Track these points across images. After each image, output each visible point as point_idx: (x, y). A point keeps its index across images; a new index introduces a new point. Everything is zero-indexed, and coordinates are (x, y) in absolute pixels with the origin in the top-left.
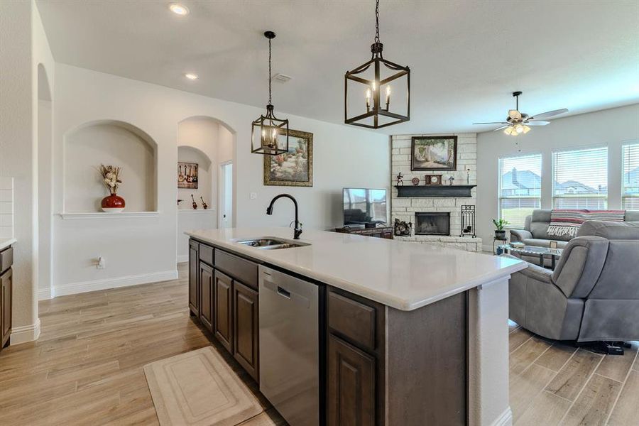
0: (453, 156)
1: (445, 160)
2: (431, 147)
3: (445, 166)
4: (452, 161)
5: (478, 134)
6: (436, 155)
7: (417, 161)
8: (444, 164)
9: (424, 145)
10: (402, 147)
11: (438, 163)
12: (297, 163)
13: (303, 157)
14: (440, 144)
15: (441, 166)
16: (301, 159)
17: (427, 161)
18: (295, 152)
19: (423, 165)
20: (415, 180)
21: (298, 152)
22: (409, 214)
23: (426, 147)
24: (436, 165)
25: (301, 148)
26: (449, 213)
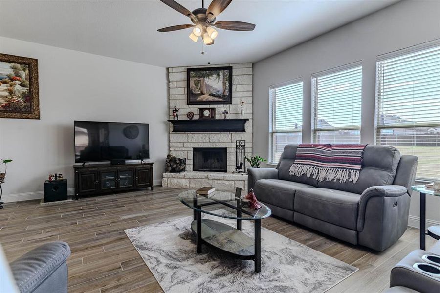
0: (228, 88)
1: (221, 92)
2: (206, 79)
3: (221, 99)
4: (227, 93)
5: (254, 65)
6: (211, 87)
7: (193, 94)
8: (219, 96)
9: (199, 77)
10: (178, 79)
11: (214, 96)
12: (11, 92)
13: (22, 85)
14: (215, 76)
15: (216, 99)
16: (17, 88)
17: (202, 94)
18: (7, 80)
19: (199, 99)
20: (190, 115)
21: (12, 80)
22: (186, 149)
23: (201, 79)
24: (211, 98)
25: (17, 75)
26: (226, 149)
